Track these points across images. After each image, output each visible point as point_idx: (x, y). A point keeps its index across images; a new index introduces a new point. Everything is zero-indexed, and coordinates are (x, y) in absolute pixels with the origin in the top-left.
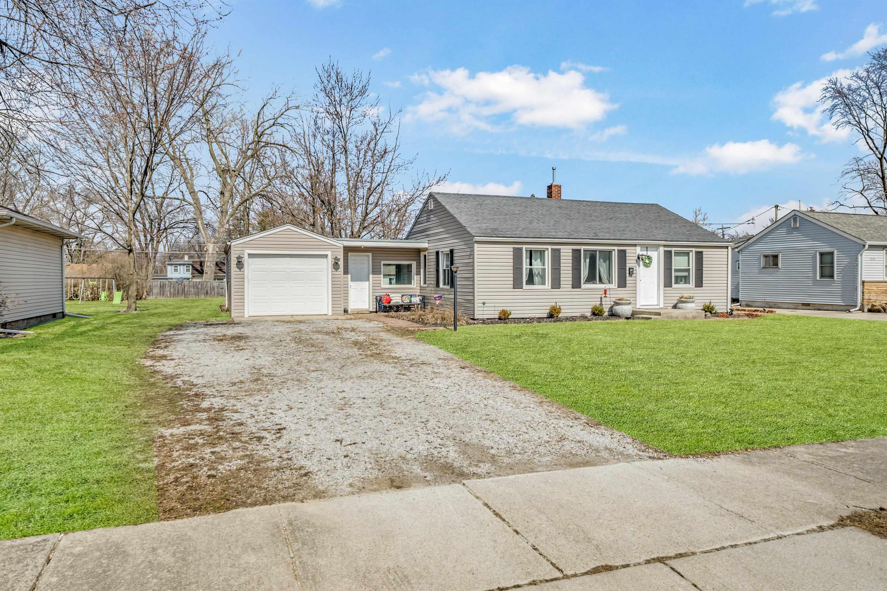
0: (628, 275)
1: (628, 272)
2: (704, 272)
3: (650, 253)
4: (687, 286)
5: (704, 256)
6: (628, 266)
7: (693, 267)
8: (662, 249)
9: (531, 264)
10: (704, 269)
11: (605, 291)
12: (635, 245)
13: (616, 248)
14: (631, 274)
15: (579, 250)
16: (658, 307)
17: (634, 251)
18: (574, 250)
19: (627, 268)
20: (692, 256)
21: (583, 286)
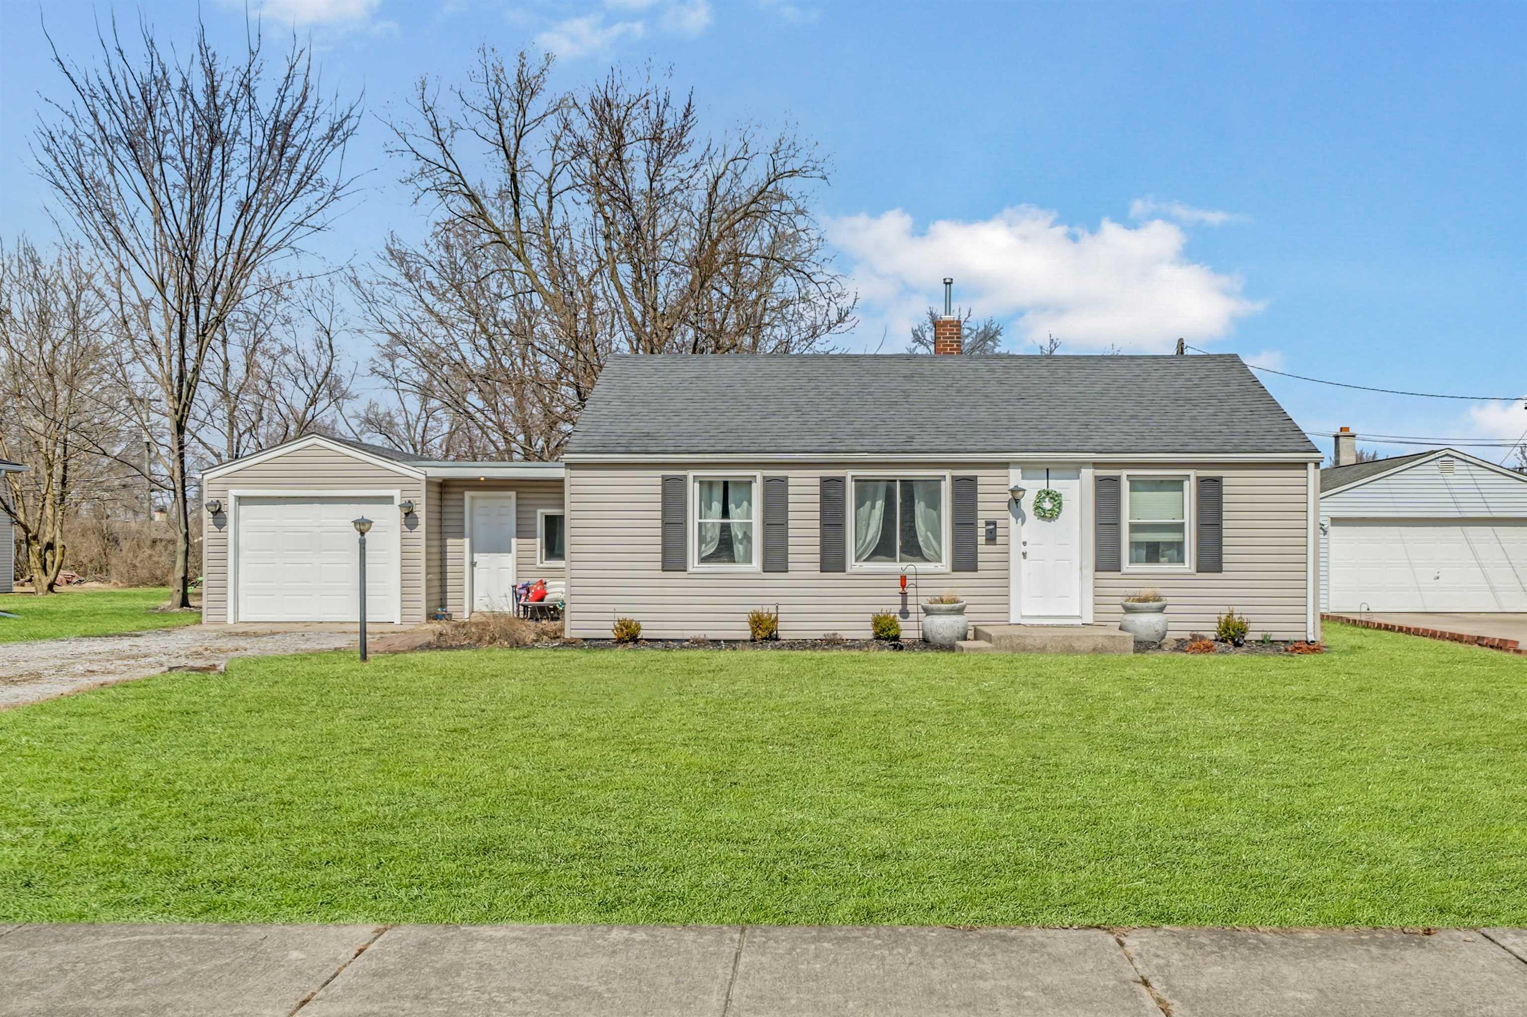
0: (981, 540)
1: (981, 531)
2: (1225, 532)
3: (1056, 485)
4: (1175, 568)
5: (1225, 490)
6: (982, 517)
7: (1190, 520)
8: (1088, 474)
9: (725, 513)
10: (1225, 524)
11: (903, 579)
12: (1005, 465)
13: (948, 473)
14: (991, 538)
15: (841, 480)
16: (1079, 622)
17: (1003, 480)
18: (825, 481)
19: (981, 523)
20: (1190, 488)
21: (853, 565)
